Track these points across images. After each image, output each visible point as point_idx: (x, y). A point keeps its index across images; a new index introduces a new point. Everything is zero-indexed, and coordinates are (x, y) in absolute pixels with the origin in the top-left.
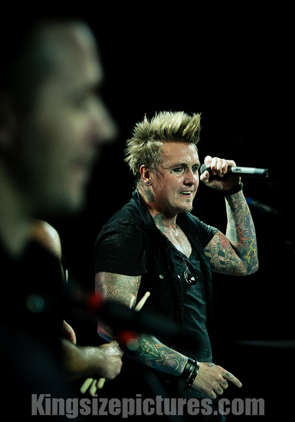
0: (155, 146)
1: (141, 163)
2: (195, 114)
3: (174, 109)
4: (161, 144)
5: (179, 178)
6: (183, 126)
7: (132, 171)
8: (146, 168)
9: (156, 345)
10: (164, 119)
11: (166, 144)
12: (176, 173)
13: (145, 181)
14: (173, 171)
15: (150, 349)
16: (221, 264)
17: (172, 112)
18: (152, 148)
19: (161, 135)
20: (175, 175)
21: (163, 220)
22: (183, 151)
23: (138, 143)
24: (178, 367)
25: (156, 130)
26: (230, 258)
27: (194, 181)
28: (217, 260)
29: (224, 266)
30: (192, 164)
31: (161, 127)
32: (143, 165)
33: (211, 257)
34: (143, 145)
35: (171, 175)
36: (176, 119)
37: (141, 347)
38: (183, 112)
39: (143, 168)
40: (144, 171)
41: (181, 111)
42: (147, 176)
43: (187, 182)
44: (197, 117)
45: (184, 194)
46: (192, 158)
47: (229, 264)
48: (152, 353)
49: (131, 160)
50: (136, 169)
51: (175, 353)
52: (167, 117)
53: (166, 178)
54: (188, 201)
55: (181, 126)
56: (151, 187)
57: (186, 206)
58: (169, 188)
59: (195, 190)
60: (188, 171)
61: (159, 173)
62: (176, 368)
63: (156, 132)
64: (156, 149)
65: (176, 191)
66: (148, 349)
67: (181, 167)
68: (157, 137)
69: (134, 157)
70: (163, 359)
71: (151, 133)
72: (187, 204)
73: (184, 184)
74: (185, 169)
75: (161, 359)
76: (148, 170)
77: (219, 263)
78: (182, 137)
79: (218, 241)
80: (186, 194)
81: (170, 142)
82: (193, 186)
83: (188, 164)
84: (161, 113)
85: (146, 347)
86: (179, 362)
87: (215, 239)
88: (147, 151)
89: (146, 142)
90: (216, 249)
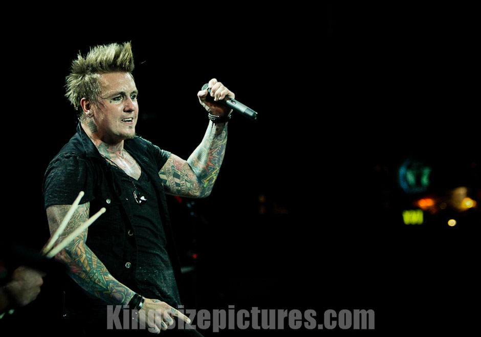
0: (93, 78)
1: (81, 96)
2: (125, 43)
3: (107, 42)
4: (99, 75)
5: (119, 106)
6: (117, 56)
7: (73, 105)
8: (87, 100)
9: (105, 277)
10: (98, 53)
11: (103, 76)
12: (115, 101)
13: (87, 113)
14: (112, 101)
15: (99, 280)
16: (177, 186)
17: (105, 45)
18: (90, 80)
19: (97, 67)
20: (115, 103)
21: (108, 148)
22: (121, 81)
23: (77, 78)
24: (123, 300)
25: (92, 64)
26: (186, 181)
27: (133, 108)
28: (173, 183)
29: (179, 188)
30: (130, 92)
31: (96, 60)
32: (83, 98)
33: (167, 179)
34: (82, 79)
35: (110, 104)
36: (110, 50)
37: (91, 277)
38: (115, 44)
39: (83, 101)
40: (85, 103)
41: (114, 42)
42: (88, 107)
43: (127, 109)
44: (128, 45)
45: (125, 121)
46: (130, 86)
47: (184, 186)
48: (101, 284)
49: (72, 96)
50: (77, 103)
51: (122, 287)
52: (101, 50)
53: (106, 107)
54: (131, 127)
55: (115, 57)
56: (93, 118)
57: (129, 132)
58: (110, 117)
59: (136, 117)
60: (127, 99)
61: (98, 104)
62: (122, 301)
63: (92, 65)
64: (95, 80)
65: (118, 118)
66: (97, 280)
67: (119, 95)
68: (94, 70)
69: (74, 92)
70: (110, 291)
71: (88, 66)
72: (130, 130)
73: (124, 111)
74: (123, 97)
75: (108, 291)
76: (88, 102)
77: (175, 185)
78: (118, 66)
79: (172, 164)
80: (127, 121)
81: (107, 73)
82: (133, 112)
83: (126, 92)
84: (95, 48)
85: (95, 277)
86: (125, 296)
87: (169, 162)
88: (85, 85)
89: (84, 76)
90: (171, 171)
